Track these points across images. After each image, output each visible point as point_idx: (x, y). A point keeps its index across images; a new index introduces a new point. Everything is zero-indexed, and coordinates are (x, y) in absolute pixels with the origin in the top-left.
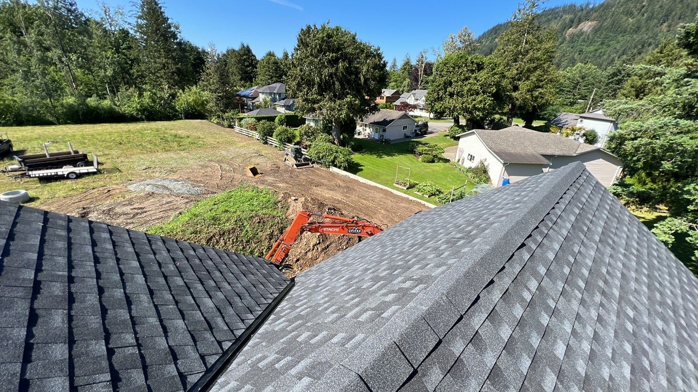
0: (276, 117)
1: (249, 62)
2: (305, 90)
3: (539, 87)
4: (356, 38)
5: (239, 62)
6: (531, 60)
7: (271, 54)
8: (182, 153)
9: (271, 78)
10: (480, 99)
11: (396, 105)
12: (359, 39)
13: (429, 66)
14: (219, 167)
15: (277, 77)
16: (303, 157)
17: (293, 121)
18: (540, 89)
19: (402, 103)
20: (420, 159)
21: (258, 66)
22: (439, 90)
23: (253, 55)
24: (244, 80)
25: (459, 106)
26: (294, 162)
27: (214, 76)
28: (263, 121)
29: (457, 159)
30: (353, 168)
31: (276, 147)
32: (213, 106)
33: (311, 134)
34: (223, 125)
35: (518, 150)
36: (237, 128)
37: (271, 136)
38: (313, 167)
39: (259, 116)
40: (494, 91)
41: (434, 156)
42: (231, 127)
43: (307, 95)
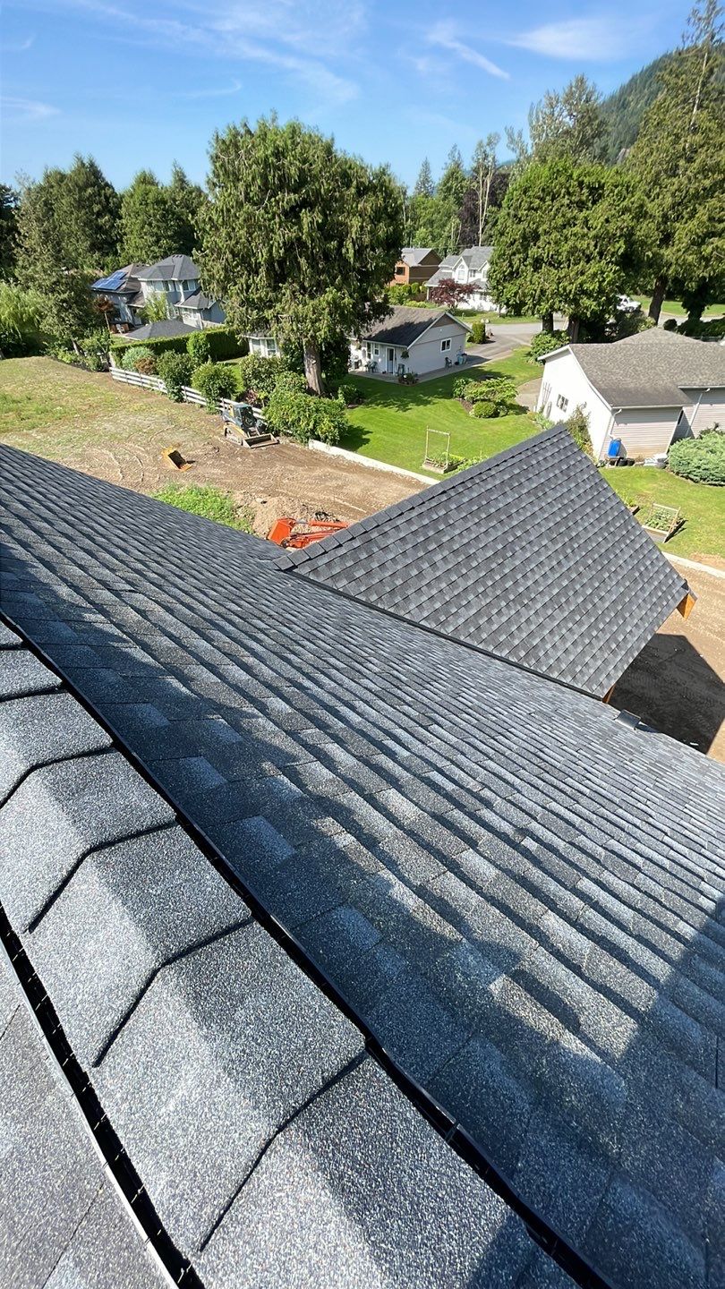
0: (187, 339)
1: (100, 202)
2: (243, 281)
3: (713, 234)
4: (334, 149)
5: (80, 204)
6: (704, 171)
7: (146, 180)
8: (33, 433)
9: (157, 242)
10: (591, 271)
11: (430, 288)
12: (339, 149)
13: (501, 181)
14: (112, 456)
15: (169, 237)
16: (258, 424)
17: (224, 347)
18: (715, 239)
19: (442, 282)
20: (471, 413)
21: (123, 211)
22: (514, 254)
23: (107, 185)
24: (99, 249)
25: (550, 287)
26: (245, 435)
27: (41, 254)
28: (167, 354)
29: (540, 405)
30: (351, 438)
31: (202, 406)
32: (55, 324)
33: (264, 373)
34: (84, 367)
35: (643, 382)
36: (116, 371)
37: (189, 384)
38: (278, 443)
39: (153, 340)
40: (622, 250)
41: (499, 404)
42: (104, 368)
43: (247, 291)
